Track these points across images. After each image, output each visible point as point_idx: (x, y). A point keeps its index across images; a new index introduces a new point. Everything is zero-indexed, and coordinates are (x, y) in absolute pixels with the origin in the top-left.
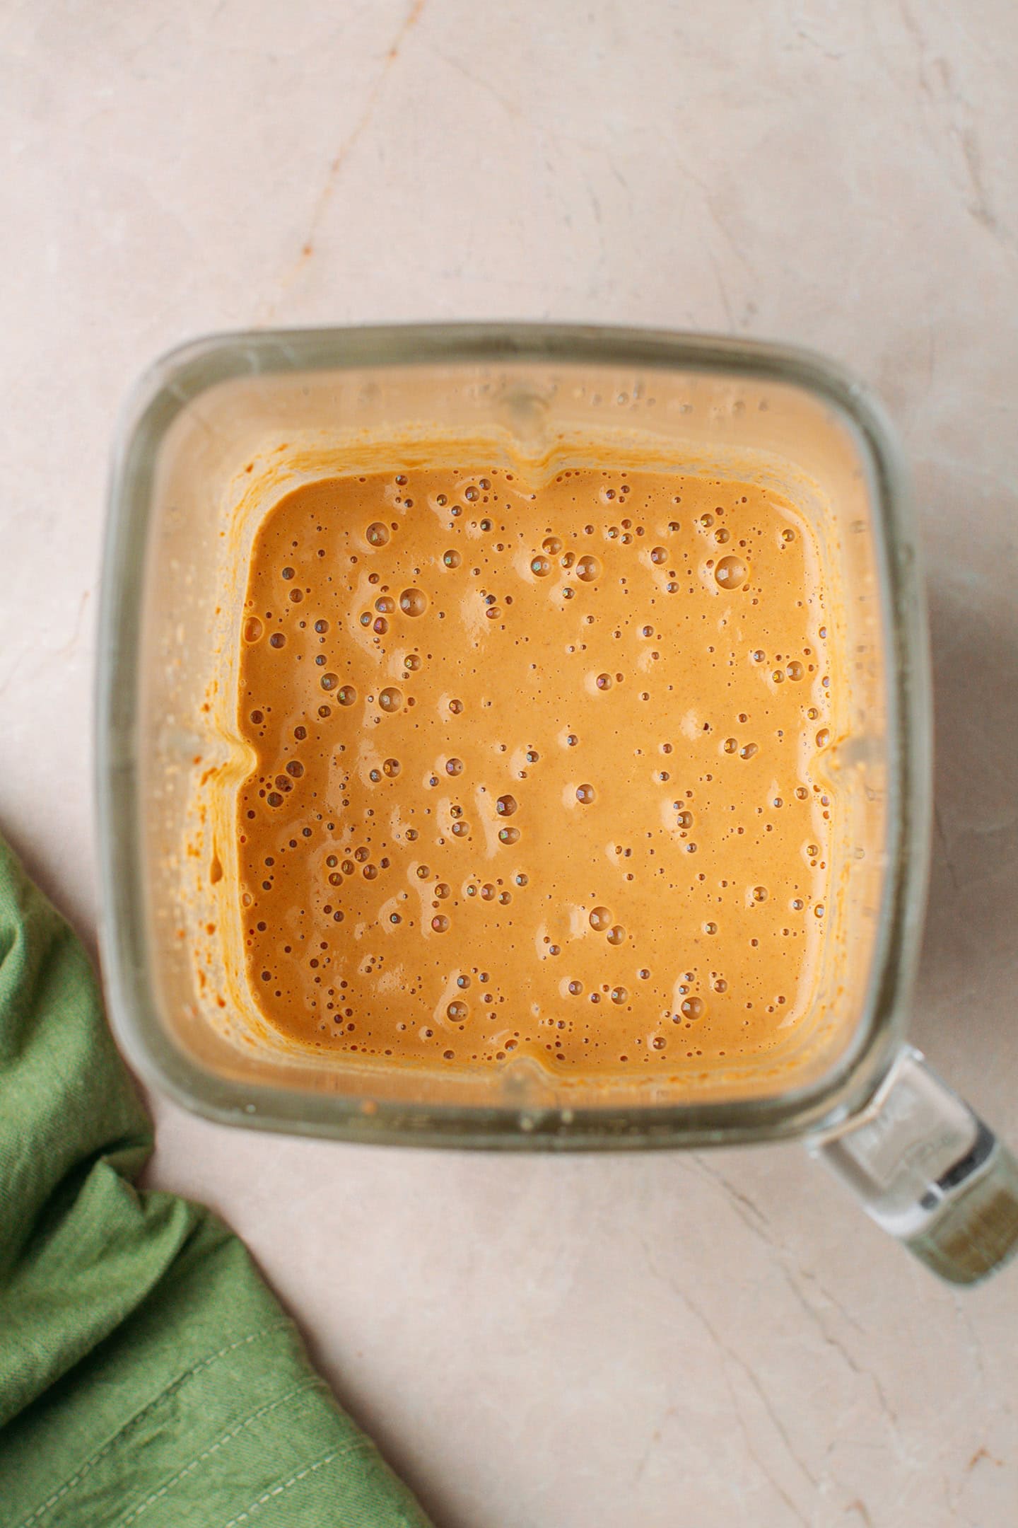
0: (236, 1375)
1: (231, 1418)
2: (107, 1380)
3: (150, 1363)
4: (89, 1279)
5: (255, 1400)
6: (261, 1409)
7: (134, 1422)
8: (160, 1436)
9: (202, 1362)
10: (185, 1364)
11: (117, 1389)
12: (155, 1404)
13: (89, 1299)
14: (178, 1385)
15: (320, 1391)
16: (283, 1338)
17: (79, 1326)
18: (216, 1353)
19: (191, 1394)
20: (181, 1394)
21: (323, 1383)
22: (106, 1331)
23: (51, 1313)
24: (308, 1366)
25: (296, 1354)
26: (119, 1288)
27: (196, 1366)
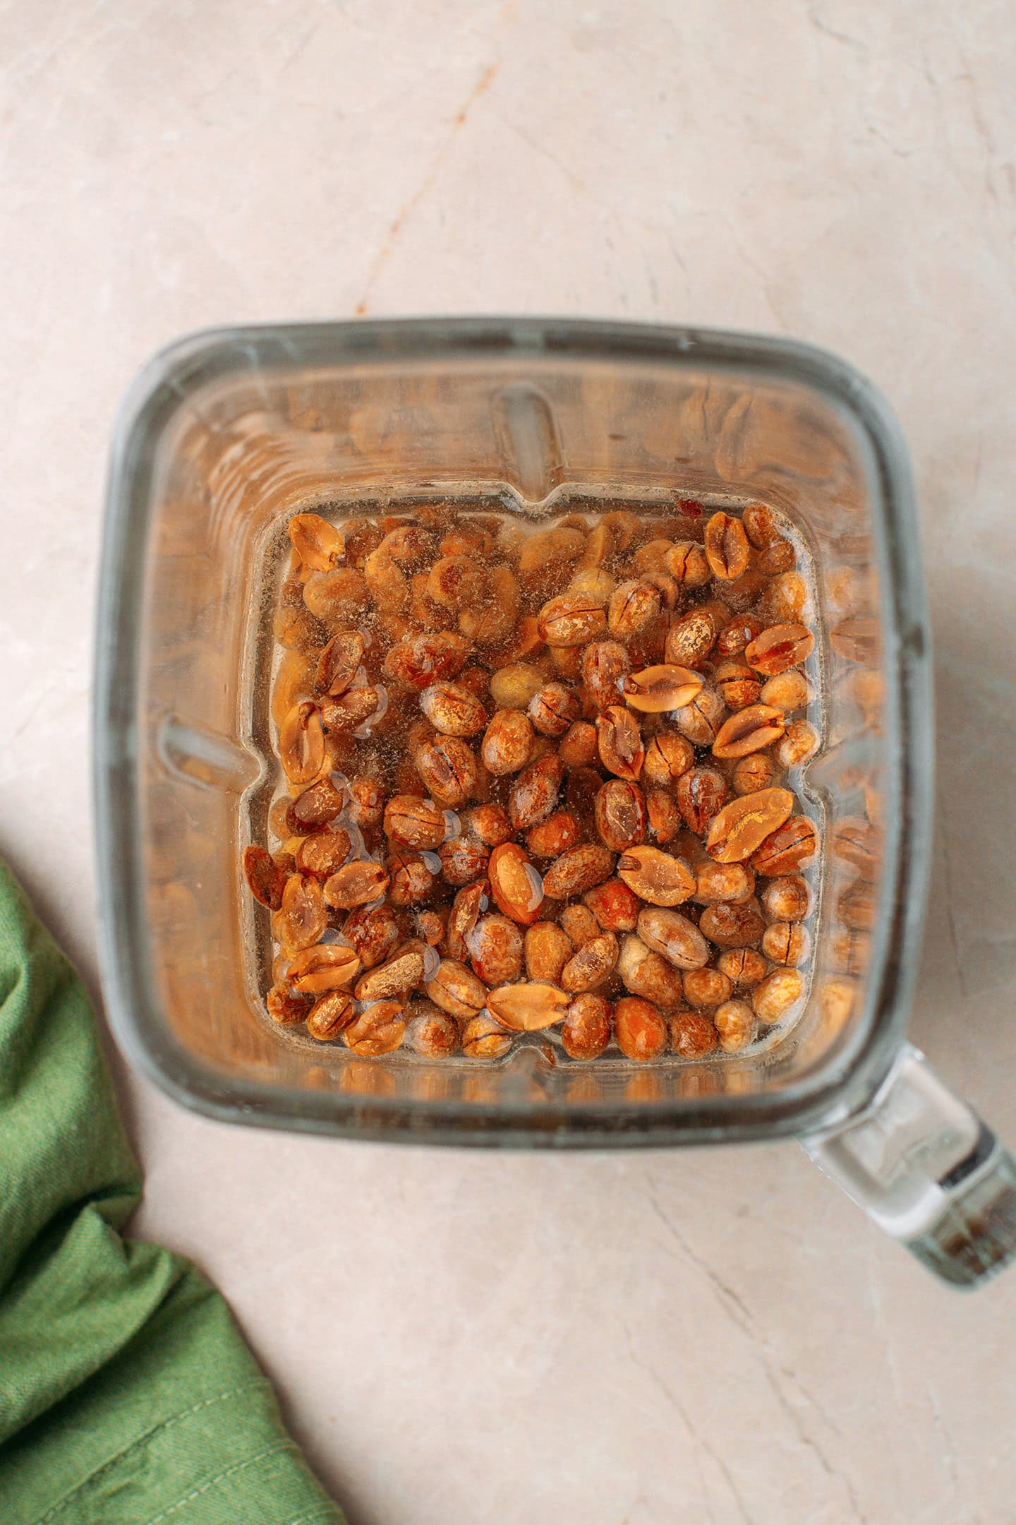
0: (209, 1432)
1: (201, 1474)
2: (78, 1426)
3: (123, 1413)
4: (67, 1324)
5: (227, 1458)
6: (231, 1468)
7: (102, 1471)
8: (127, 1488)
9: (175, 1416)
10: (158, 1417)
11: (88, 1437)
12: (125, 1455)
13: (67, 1344)
14: (149, 1437)
15: (292, 1453)
16: (258, 1398)
17: (55, 1371)
18: (190, 1407)
19: (161, 1448)
20: (152, 1447)
21: (294, 1446)
22: (81, 1378)
23: (28, 1356)
24: (283, 1429)
25: (270, 1414)
26: (98, 1336)
27: (169, 1420)
